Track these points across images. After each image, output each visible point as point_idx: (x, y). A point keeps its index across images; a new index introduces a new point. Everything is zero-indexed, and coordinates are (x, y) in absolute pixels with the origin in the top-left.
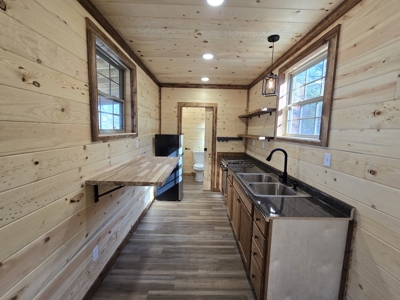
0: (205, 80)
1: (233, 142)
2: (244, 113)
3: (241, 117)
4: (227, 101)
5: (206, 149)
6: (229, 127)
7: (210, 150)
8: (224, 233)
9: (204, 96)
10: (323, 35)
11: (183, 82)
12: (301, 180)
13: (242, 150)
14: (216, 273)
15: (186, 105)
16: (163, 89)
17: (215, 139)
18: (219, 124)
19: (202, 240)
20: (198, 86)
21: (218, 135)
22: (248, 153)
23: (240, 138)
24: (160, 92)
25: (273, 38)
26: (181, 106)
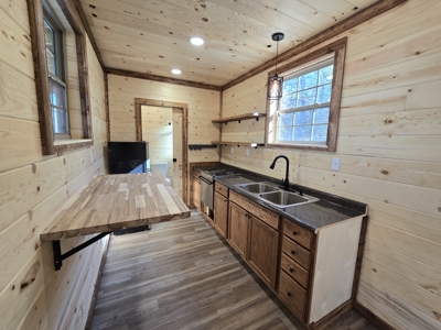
0: (176, 72)
1: (207, 150)
2: (217, 118)
3: (214, 122)
4: (198, 102)
5: (175, 160)
6: (201, 133)
7: (180, 161)
8: (222, 256)
9: (168, 93)
10: (327, 44)
11: (143, 70)
12: (303, 185)
13: (216, 159)
14: (237, 306)
15: (146, 102)
16: (109, 75)
17: (187, 147)
18: (191, 130)
19: (203, 272)
20: (162, 79)
21: (190, 142)
22: (224, 161)
23: (214, 146)
24: (106, 80)
25: (277, 36)
26: (139, 103)
